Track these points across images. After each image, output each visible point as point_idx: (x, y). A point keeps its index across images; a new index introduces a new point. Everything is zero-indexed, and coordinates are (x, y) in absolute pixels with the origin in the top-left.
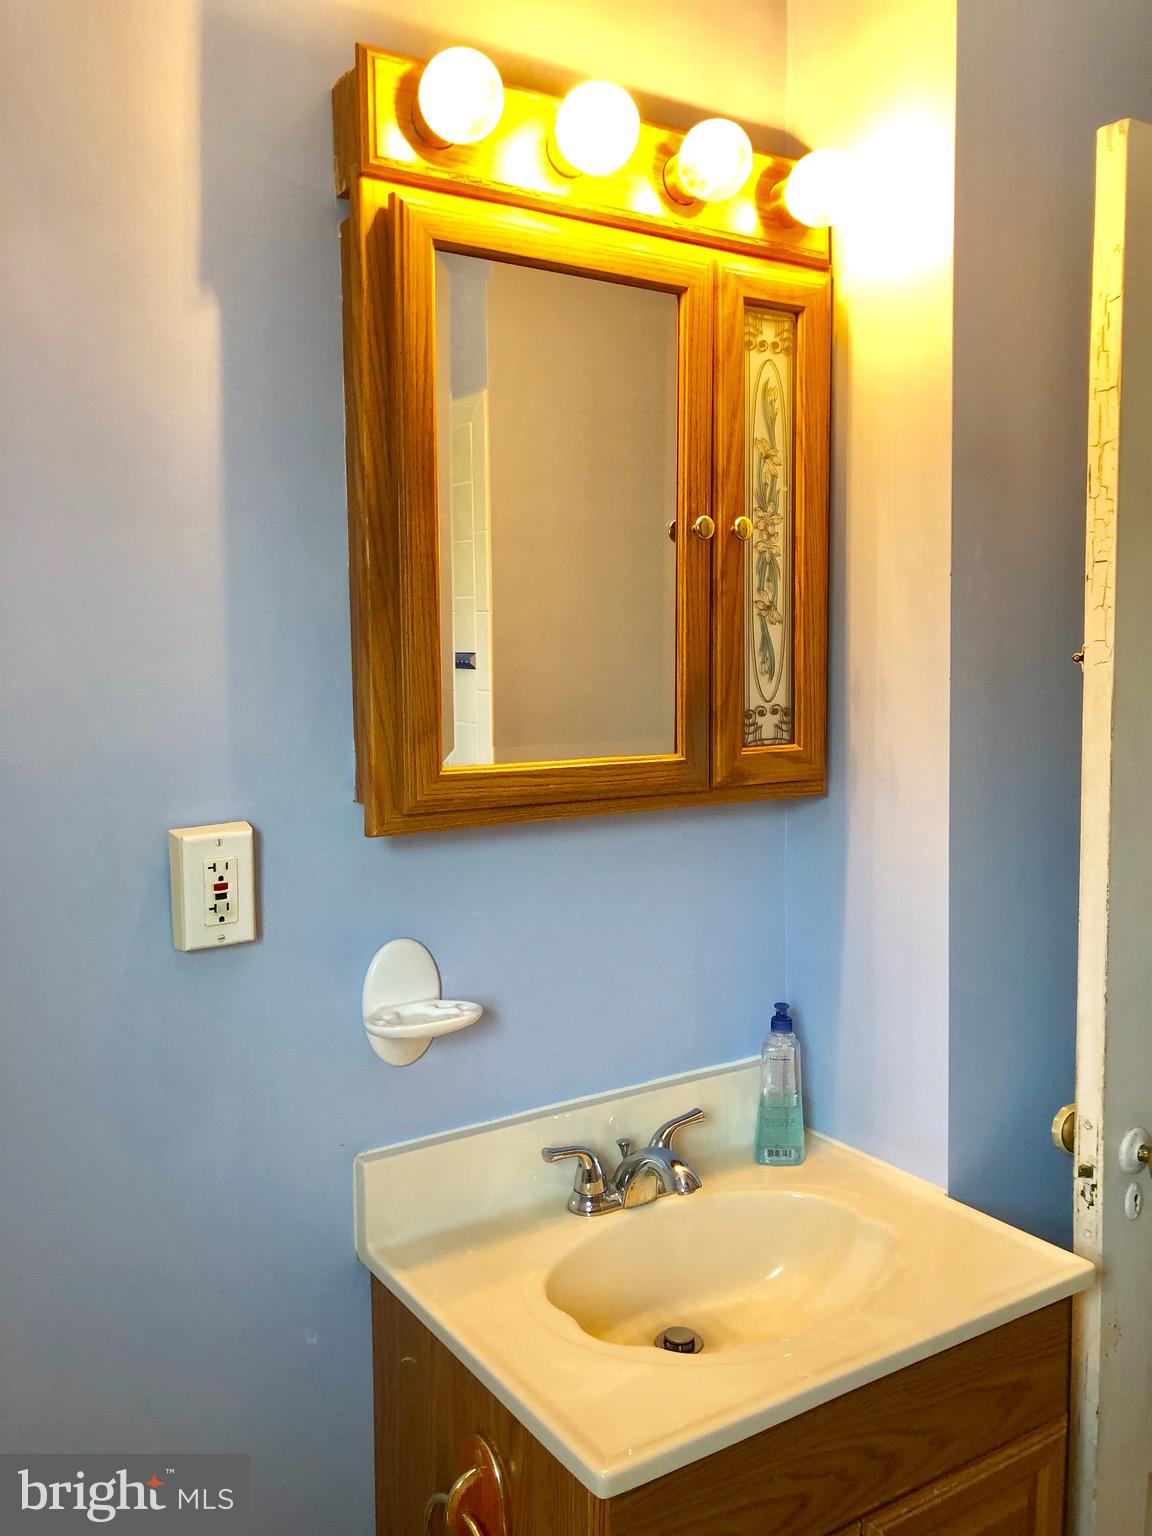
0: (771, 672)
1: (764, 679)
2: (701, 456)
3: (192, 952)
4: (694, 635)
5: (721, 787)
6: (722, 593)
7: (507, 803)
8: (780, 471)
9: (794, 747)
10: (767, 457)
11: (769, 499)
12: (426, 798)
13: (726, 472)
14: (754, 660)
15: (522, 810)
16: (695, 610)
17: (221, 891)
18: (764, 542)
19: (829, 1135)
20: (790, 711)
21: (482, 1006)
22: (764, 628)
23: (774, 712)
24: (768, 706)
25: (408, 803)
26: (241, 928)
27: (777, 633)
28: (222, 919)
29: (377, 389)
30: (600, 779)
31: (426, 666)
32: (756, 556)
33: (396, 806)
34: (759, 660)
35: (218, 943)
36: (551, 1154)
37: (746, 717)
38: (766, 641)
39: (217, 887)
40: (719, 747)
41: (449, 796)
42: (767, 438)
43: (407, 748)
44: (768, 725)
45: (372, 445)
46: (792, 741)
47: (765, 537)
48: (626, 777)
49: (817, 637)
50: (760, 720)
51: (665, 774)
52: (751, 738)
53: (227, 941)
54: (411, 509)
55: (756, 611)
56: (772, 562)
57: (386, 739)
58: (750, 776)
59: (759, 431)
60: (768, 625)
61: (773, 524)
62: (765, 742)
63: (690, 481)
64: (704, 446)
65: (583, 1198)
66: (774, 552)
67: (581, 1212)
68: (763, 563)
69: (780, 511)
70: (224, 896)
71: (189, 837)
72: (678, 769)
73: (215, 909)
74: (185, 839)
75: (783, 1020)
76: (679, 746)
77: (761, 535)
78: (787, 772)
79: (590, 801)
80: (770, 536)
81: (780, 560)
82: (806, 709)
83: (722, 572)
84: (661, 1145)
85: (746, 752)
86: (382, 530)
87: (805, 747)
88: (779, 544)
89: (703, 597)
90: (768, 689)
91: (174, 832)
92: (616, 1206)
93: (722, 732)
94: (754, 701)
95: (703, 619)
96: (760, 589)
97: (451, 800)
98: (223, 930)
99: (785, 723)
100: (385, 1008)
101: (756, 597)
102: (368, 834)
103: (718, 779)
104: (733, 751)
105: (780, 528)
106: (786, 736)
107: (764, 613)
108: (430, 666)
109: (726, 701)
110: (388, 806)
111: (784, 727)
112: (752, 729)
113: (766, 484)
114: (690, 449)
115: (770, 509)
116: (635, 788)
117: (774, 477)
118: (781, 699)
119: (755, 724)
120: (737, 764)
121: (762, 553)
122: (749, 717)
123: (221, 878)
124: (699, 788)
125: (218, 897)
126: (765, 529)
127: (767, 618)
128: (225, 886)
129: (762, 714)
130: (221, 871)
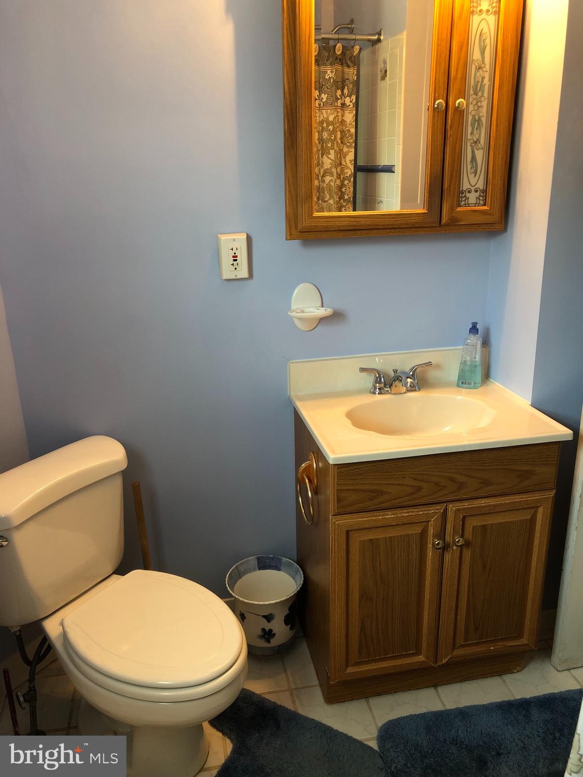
0: (476, 173)
1: (471, 176)
2: (442, 71)
3: (225, 280)
4: (435, 156)
5: (447, 225)
6: (450, 136)
7: (342, 229)
8: (487, 75)
9: (485, 208)
10: (479, 68)
11: (480, 89)
12: (306, 225)
13: (455, 78)
14: (467, 166)
15: (351, 232)
16: (435, 144)
17: (235, 258)
18: (474, 110)
19: (496, 381)
20: (485, 191)
21: (333, 309)
22: (473, 152)
23: (476, 191)
24: (473, 189)
25: (300, 227)
26: (243, 273)
27: (479, 155)
28: (236, 269)
29: (290, 54)
30: (385, 220)
31: (307, 171)
32: (470, 118)
33: (296, 228)
34: (469, 167)
35: (235, 278)
36: (363, 370)
37: (460, 194)
38: (474, 158)
39: (233, 257)
40: (445, 207)
41: (317, 225)
42: (481, 59)
43: (300, 205)
44: (472, 197)
45: (288, 79)
46: (485, 205)
47: (476, 108)
48: (398, 219)
49: (500, 156)
50: (468, 195)
51: (417, 218)
52: (463, 203)
53: (238, 277)
54: (302, 106)
55: (469, 144)
56: (479, 120)
57: (293, 200)
58: (460, 220)
59: (477, 55)
60: (475, 150)
61: (481, 102)
62: (470, 205)
63: (435, 84)
64: (444, 66)
65: (375, 388)
66: (480, 115)
67: (374, 393)
68: (474, 120)
69: (486, 94)
70: (236, 260)
71: (223, 237)
72: (423, 216)
73: (233, 265)
74: (222, 238)
75: (474, 329)
76: (425, 207)
77: (474, 108)
78: (481, 219)
79: (382, 229)
80: (479, 107)
81: (484, 120)
82: (492, 190)
83: (451, 126)
84: (411, 373)
85: (459, 209)
86: (292, 115)
87: (491, 208)
88: (484, 111)
89: (440, 138)
90: (473, 180)
91: (219, 236)
92: (388, 393)
93: (447, 201)
94: (465, 186)
95: (440, 148)
96: (472, 133)
97: (317, 226)
98: (236, 273)
99: (481, 196)
100: (298, 308)
101: (469, 137)
102: (286, 240)
103: (444, 221)
104: (452, 209)
105: (485, 104)
106: (482, 202)
107: (473, 145)
108: (309, 171)
109: (450, 186)
110: (293, 228)
111: (481, 198)
112: (464, 199)
113: (478, 82)
114: (436, 68)
115: (480, 94)
116: (402, 224)
117: (483, 78)
118: (481, 185)
119: (465, 196)
120: (453, 215)
121: (474, 116)
122: (463, 193)
123: (235, 254)
124: (434, 225)
125: (234, 260)
126: (477, 104)
127: (474, 147)
128: (237, 257)
129: (469, 192)
130: (235, 250)
